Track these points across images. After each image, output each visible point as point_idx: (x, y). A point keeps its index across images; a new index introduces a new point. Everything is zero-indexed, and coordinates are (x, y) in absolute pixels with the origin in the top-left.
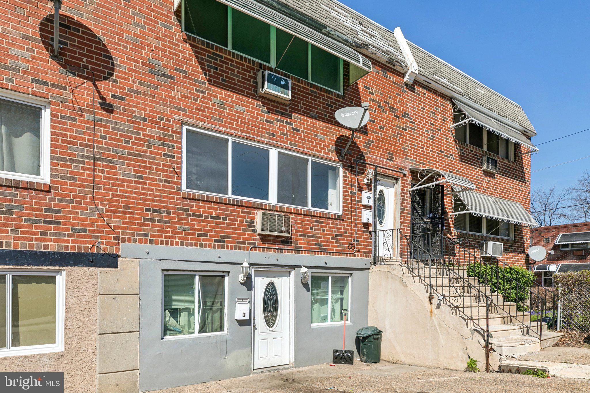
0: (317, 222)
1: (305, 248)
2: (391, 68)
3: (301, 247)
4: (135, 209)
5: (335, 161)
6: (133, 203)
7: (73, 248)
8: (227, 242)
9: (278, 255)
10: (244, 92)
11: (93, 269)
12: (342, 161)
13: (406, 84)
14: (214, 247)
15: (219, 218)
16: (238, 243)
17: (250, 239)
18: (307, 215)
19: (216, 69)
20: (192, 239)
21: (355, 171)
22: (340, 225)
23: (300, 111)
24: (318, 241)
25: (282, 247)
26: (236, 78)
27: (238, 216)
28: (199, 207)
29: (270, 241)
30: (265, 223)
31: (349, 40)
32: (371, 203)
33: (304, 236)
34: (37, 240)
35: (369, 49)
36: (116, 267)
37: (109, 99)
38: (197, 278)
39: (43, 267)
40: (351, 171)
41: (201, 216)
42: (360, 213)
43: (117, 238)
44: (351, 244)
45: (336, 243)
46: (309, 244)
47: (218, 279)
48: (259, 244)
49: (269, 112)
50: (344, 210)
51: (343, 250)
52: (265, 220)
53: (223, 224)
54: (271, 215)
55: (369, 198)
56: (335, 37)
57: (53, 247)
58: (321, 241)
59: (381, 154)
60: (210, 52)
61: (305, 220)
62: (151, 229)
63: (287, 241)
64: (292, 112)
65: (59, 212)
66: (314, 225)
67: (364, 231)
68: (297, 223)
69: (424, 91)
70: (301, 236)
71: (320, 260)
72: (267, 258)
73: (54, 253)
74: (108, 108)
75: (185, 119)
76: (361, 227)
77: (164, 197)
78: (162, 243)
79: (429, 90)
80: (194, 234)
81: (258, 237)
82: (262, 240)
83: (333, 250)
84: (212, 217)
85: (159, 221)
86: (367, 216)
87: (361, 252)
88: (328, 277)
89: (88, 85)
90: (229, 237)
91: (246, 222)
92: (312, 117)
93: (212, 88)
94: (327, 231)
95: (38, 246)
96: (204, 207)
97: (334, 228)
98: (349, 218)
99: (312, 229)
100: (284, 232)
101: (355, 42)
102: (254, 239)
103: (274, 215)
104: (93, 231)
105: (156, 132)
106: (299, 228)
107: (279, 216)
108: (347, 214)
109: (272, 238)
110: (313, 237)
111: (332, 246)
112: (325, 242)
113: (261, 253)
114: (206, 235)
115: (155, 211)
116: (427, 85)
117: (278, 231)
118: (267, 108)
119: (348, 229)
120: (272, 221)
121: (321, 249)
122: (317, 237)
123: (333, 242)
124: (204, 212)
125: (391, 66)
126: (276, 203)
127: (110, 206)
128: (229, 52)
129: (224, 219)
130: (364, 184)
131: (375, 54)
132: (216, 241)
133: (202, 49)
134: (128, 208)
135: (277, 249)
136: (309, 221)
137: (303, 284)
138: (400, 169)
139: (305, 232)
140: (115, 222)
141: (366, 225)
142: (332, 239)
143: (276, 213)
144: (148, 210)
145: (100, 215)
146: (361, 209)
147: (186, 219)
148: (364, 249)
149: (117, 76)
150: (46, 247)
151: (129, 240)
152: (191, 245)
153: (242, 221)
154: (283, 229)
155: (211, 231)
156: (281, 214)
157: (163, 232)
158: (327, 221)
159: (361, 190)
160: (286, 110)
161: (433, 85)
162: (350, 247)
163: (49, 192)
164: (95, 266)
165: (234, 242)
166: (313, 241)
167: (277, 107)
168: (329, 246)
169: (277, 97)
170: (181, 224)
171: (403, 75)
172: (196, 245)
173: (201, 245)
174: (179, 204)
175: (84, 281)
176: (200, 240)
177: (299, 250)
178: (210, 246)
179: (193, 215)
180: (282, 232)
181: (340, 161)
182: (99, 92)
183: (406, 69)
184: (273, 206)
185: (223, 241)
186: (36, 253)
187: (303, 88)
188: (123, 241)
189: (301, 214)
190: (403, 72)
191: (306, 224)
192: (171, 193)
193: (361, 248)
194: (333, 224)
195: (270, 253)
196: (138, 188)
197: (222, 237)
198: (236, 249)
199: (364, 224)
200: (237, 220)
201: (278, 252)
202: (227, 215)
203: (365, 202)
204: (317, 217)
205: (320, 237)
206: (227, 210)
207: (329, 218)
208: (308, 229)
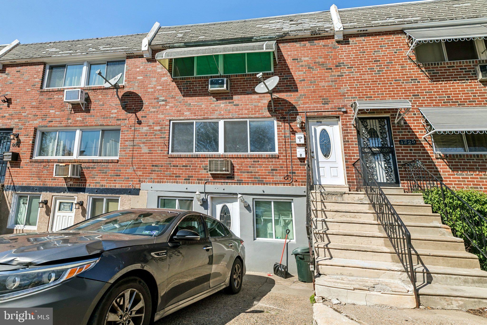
0: (254, 162)
1: (245, 180)
3: (242, 181)
4: (147, 166)
5: (268, 117)
6: (147, 163)
7: (124, 186)
8: (192, 180)
9: (224, 186)
10: (202, 94)
11: (130, 196)
12: (275, 116)
13: (338, 42)
14: (184, 183)
15: (187, 166)
16: (198, 180)
17: (205, 177)
18: (248, 158)
19: (187, 88)
20: (173, 179)
21: (288, 120)
22: (275, 162)
23: (239, 93)
24: (255, 175)
25: (227, 181)
26: (198, 89)
27: (198, 164)
28: (176, 161)
29: (218, 177)
30: (212, 166)
31: (272, 36)
32: (302, 141)
33: (244, 172)
34: (113, 183)
35: (290, 34)
36: (139, 195)
37: (140, 119)
38: (177, 201)
39: (114, 195)
40: (284, 121)
41: (177, 166)
42: (296, 150)
43: (140, 181)
44: (288, 176)
45: (272, 175)
46: (248, 178)
47: (188, 202)
48: (211, 180)
49: (217, 100)
50: (279, 150)
51: (280, 181)
52: (212, 164)
53: (189, 169)
55: (300, 138)
57: (118, 186)
58: (258, 175)
59: (314, 102)
60: (184, 82)
61: (245, 162)
62: (154, 176)
63: (230, 177)
64: (232, 96)
65: (120, 171)
66: (252, 164)
67: (301, 165)
68: (238, 164)
69: (363, 38)
70: (241, 172)
71: (258, 189)
72: (216, 189)
73: (118, 189)
74: (140, 123)
75: (172, 118)
76: (298, 162)
77: (160, 158)
78: (158, 182)
79: (368, 36)
80: (173, 177)
81: (210, 175)
82: (213, 177)
83: (270, 181)
84: (183, 166)
85: (157, 171)
86: (301, 152)
87: (299, 182)
88: (271, 202)
89: (133, 115)
90: (192, 177)
91: (203, 167)
92: (248, 94)
93: (185, 98)
94: (264, 167)
95: (112, 186)
96: (179, 161)
97: (270, 165)
98: (284, 156)
99: (250, 167)
100: (225, 171)
101: (278, 35)
102: (208, 177)
103: (219, 161)
104: (131, 178)
105: (158, 128)
106: (239, 167)
108: (282, 153)
109: (220, 176)
110: (251, 172)
111: (269, 178)
112: (263, 175)
113: (212, 185)
114: (180, 177)
115: (156, 166)
116: (365, 32)
117: (220, 171)
118: (216, 99)
119: (284, 164)
120: (216, 164)
121: (258, 181)
122: (254, 172)
123: (269, 175)
124: (179, 164)
125: (318, 36)
127: (138, 166)
128: (196, 77)
129: (190, 166)
130: (297, 128)
131: (297, 35)
132: (185, 179)
133: (180, 82)
134: (144, 166)
135: (224, 182)
136: (247, 162)
137: (245, 207)
138: (338, 108)
139: (244, 170)
140: (140, 173)
141: (302, 160)
142: (268, 173)
143: (219, 159)
144: (153, 166)
145: (134, 171)
146: (295, 148)
147: (170, 169)
148: (301, 179)
149: (145, 108)
150: (115, 186)
151: (144, 182)
152: (172, 182)
153: (200, 167)
154: (224, 169)
155: (182, 174)
156: (222, 159)
157: (158, 176)
158: (263, 160)
159: (293, 132)
160: (229, 96)
161: (370, 30)
162: (286, 178)
163: (118, 162)
164: (131, 194)
165: (195, 180)
166: (251, 175)
167: (223, 96)
168: (266, 178)
169: (218, 90)
170: (167, 171)
171: (332, 37)
172: (174, 182)
173: (177, 183)
174: (167, 161)
175: (126, 201)
176: (176, 179)
177: (240, 182)
178: (182, 183)
179: (174, 166)
180: (223, 171)
181: (273, 116)
182: (137, 117)
183: (332, 32)
184: (222, 155)
185: (189, 179)
186: (112, 189)
187: (240, 79)
188: (142, 182)
189: (241, 158)
191: (245, 164)
192: (163, 156)
193: (298, 179)
194: (268, 162)
195: (219, 185)
196: (149, 156)
197: (189, 177)
198: (196, 184)
199: (300, 159)
200: (197, 167)
201: (224, 184)
202: (191, 164)
203: (298, 141)
204: (254, 158)
205: (257, 172)
206: (192, 161)
207: (264, 158)
208: (247, 167)
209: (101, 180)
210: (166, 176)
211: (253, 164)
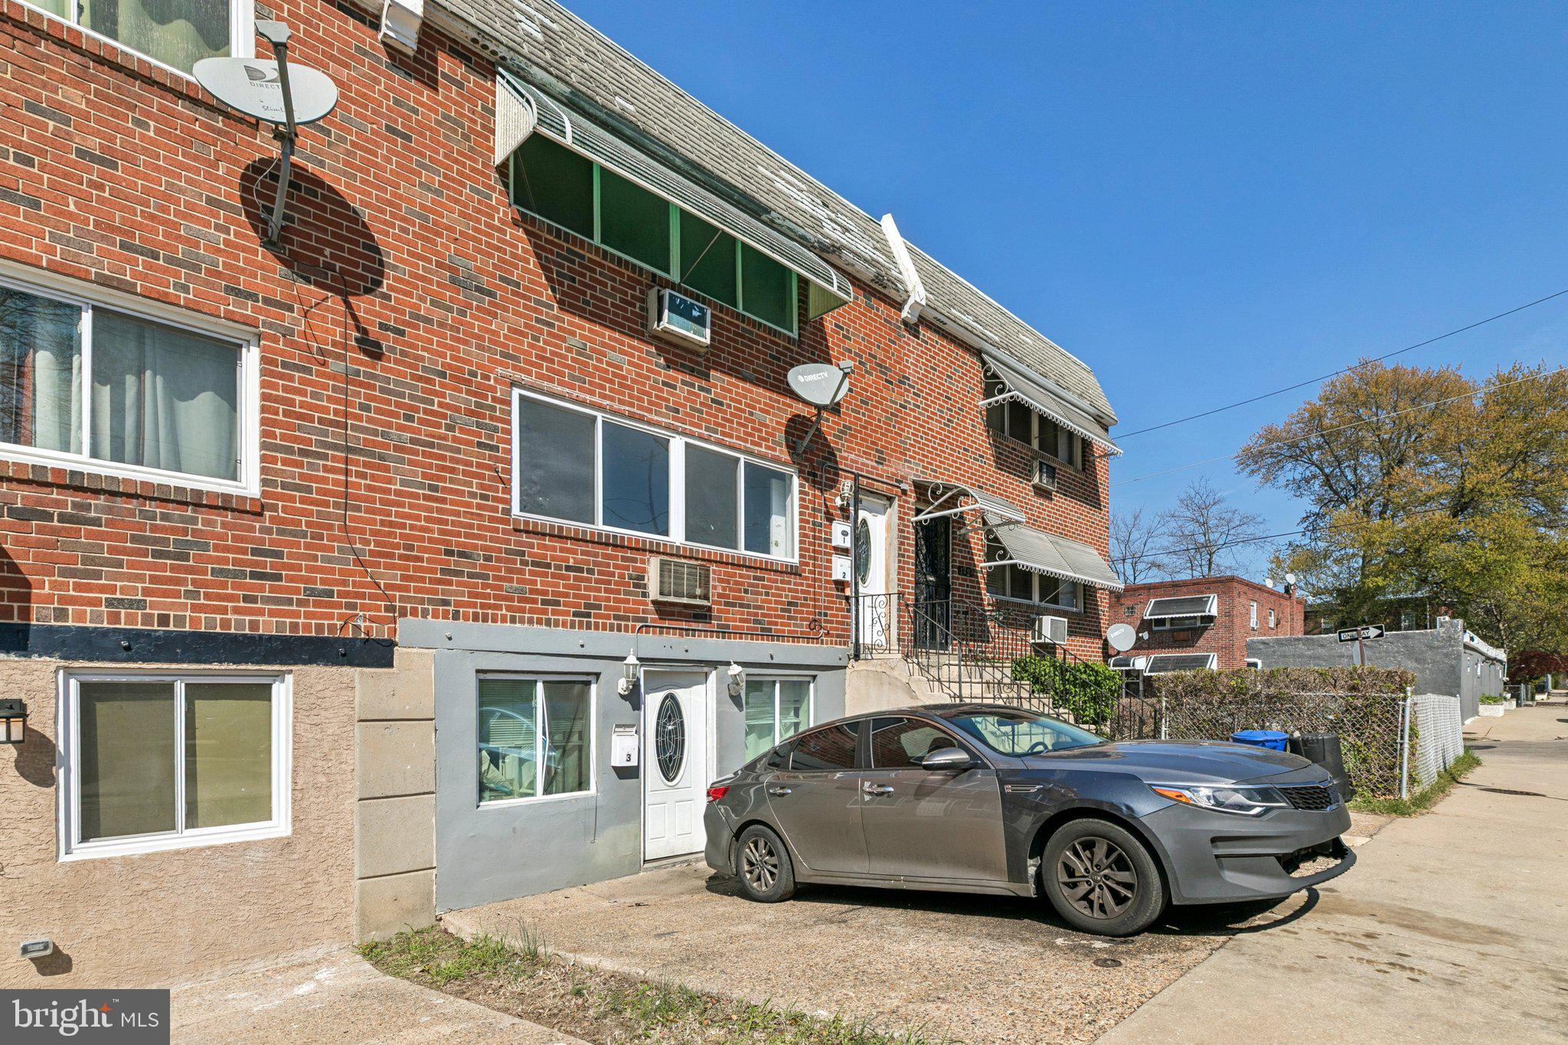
0: (755, 578)
1: (735, 627)
2: (880, 292)
3: (728, 627)
4: (426, 550)
5: (785, 464)
6: (422, 539)
7: (306, 627)
8: (597, 616)
9: (688, 641)
10: (623, 326)
11: (347, 670)
12: (798, 464)
13: (905, 323)
14: (573, 626)
15: (581, 570)
16: (616, 617)
17: (637, 611)
18: (739, 565)
19: (573, 280)
20: (532, 611)
21: (820, 483)
22: (795, 584)
23: (723, 366)
24: (756, 615)
25: (694, 626)
26: (610, 300)
27: (616, 566)
28: (545, 547)
29: (672, 614)
30: (666, 580)
31: (809, 236)
32: (848, 543)
33: (733, 605)
34: (236, 610)
35: (843, 256)
36: (390, 665)
37: (374, 330)
38: (540, 686)
39: (250, 667)
40: (814, 482)
41: (548, 566)
42: (830, 561)
43: (390, 609)
44: (815, 621)
45: (789, 618)
46: (741, 620)
47: (577, 688)
48: (653, 620)
49: (669, 367)
50: (801, 556)
51: (802, 632)
52: (666, 574)
53: (588, 580)
54: (676, 564)
55: (845, 533)
56: (783, 229)
57: (268, 625)
58: (764, 615)
59: (864, 452)
60: (561, 247)
61: (735, 575)
62: (456, 591)
63: (701, 615)
64: (708, 368)
65: (278, 555)
66: (750, 585)
67: (838, 597)
68: (720, 581)
69: (936, 337)
70: (727, 604)
71: (761, 650)
72: (668, 647)
73: (270, 638)
74: (372, 349)
75: (519, 376)
76: (831, 589)
77: (480, 527)
78: (476, 618)
79: (943, 335)
80: (535, 601)
81: (651, 607)
82: (659, 612)
83: (784, 631)
84: (568, 568)
85: (471, 575)
86: (841, 568)
87: (832, 636)
88: (774, 683)
89: (334, 301)
90: (599, 607)
91: (630, 578)
92: (744, 379)
93: (567, 317)
94: (774, 595)
95: (237, 623)
96: (554, 549)
97: (784, 590)
98: (810, 572)
99: (746, 591)
100: (700, 597)
101: (819, 242)
102: (644, 611)
103: (682, 565)
104: (346, 594)
105: (463, 398)
106: (724, 589)
107: (690, 566)
108: (807, 564)
109: (676, 609)
110: (749, 606)
111: (782, 624)
112: (770, 616)
113: (657, 637)
114: (557, 603)
115: (462, 554)
116: (940, 325)
117: (688, 597)
118: (666, 359)
119: (808, 592)
120: (679, 577)
121: (763, 629)
122: (756, 607)
123: (783, 617)
124: (553, 558)
125: (880, 288)
126: (684, 542)
127: (378, 544)
128: (597, 249)
129: (590, 571)
130: (835, 508)
131: (853, 265)
132: (575, 614)
133: (547, 241)
134: (411, 548)
135: (686, 630)
136: (741, 576)
137: (731, 697)
138: (897, 481)
139: (735, 597)
140: (389, 577)
141: (841, 585)
142: (782, 610)
143: (683, 561)
144: (449, 553)
145: (359, 562)
146: (830, 555)
147: (521, 572)
148: (836, 629)
149: (390, 287)
150: (254, 625)
151: (414, 612)
152: (531, 621)
153: (622, 576)
154: (698, 591)
155: (567, 595)
156: (695, 563)
157: (477, 595)
159: (830, 519)
160: (698, 364)
161: (950, 327)
162: (812, 626)
163: (260, 514)
164: (351, 664)
165: (608, 617)
166: (749, 614)
167: (684, 358)
168: (776, 624)
169: (684, 338)
170: (511, 580)
171: (899, 306)
172: (539, 622)
173: (548, 623)
174: (508, 542)
175: (328, 693)
176: (545, 612)
177: (724, 632)
178: (564, 625)
179: (534, 564)
180: (695, 597)
181: (794, 463)
182: (355, 318)
183: (904, 296)
184: (678, 548)
185: (588, 615)
186: (234, 638)
187: (729, 322)
188: (403, 613)
189: (727, 564)
190: (899, 300)
191: (736, 583)
192: (492, 519)
193: (831, 628)
194: (782, 582)
195: (672, 638)
196: (430, 510)
197: (587, 606)
198: (612, 629)
199: (837, 582)
200: (613, 574)
201: (688, 635)
202: (596, 564)
203: (838, 540)
204: (756, 568)
205: (761, 608)
206: (596, 555)
207: (776, 571)
208: (739, 591)
209: (146, 592)
210: (506, 599)
211: (753, 585)
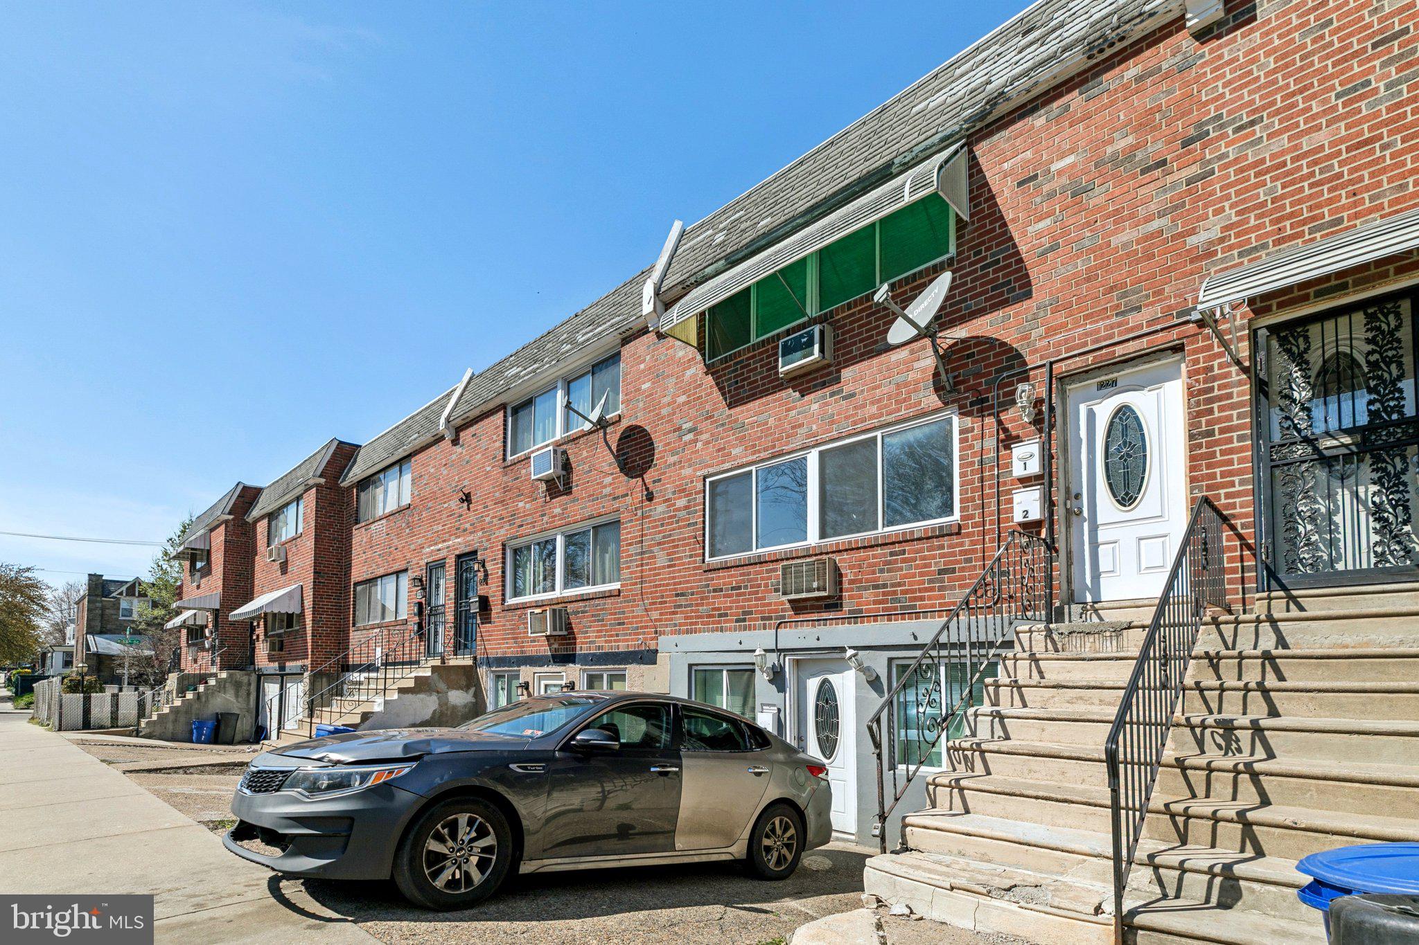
0: (892, 554)
1: (869, 611)
3: (861, 611)
4: (668, 596)
5: (935, 411)
6: (666, 590)
7: (632, 645)
8: (751, 620)
9: (820, 630)
11: (642, 666)
12: (953, 402)
14: (735, 630)
15: (739, 588)
16: (763, 619)
17: (776, 611)
18: (872, 547)
19: (737, 382)
20: (713, 623)
21: (992, 407)
22: (949, 547)
24: (895, 593)
25: (825, 616)
26: (759, 377)
27: (762, 579)
28: (719, 577)
29: (805, 608)
30: (789, 581)
32: (1034, 467)
33: (866, 589)
34: (615, 641)
36: (655, 663)
37: (651, 487)
38: (724, 675)
39: (616, 666)
40: (981, 410)
41: (721, 590)
42: (1009, 501)
43: (656, 632)
44: (984, 585)
45: (941, 588)
46: (875, 602)
47: (746, 674)
48: (790, 616)
49: (804, 395)
50: (963, 510)
52: (788, 576)
53: (744, 594)
54: (796, 566)
55: (1026, 457)
57: (623, 647)
58: (903, 592)
61: (868, 558)
62: (679, 619)
63: (832, 604)
65: (624, 613)
66: (886, 563)
67: (1027, 544)
68: (851, 567)
70: (859, 589)
71: (899, 631)
72: (802, 638)
74: (650, 497)
75: (708, 470)
77: (689, 575)
78: (687, 632)
80: (713, 616)
81: (788, 606)
82: (793, 609)
83: (933, 605)
84: (733, 588)
85: (686, 606)
86: (1027, 504)
89: (639, 481)
90: (751, 613)
91: (771, 585)
93: (733, 412)
94: (917, 567)
96: (724, 577)
97: (934, 557)
98: (975, 525)
99: (882, 571)
100: (819, 589)
102: (782, 610)
103: (801, 565)
104: (642, 627)
106: (855, 574)
107: (808, 563)
108: (972, 517)
109: (809, 604)
110: (885, 586)
111: (930, 598)
112: (914, 591)
113: (793, 630)
114: (726, 615)
115: (682, 594)
117: (809, 591)
118: (801, 391)
119: (974, 551)
120: (799, 574)
121: (902, 608)
122: (893, 585)
123: (932, 589)
124: (724, 584)
126: (818, 541)
127: (652, 598)
128: (748, 348)
129: (746, 587)
130: (1023, 425)
132: (737, 621)
134: (663, 596)
135: (818, 620)
136: (874, 557)
139: (867, 581)
140: (655, 615)
141: (1030, 527)
142: (930, 581)
144: (677, 595)
145: (646, 610)
146: (1012, 492)
147: (707, 598)
150: (618, 647)
151: (664, 634)
152: (713, 630)
153: (766, 585)
154: (815, 585)
155: (731, 608)
157: (688, 618)
158: (917, 545)
160: (830, 373)
163: (619, 595)
164: (643, 663)
165: (757, 619)
166: (884, 594)
167: (816, 379)
168: (922, 599)
170: (702, 605)
172: (717, 630)
173: (722, 630)
174: (700, 581)
176: (719, 622)
177: (856, 617)
178: (730, 630)
179: (715, 591)
180: (814, 590)
182: (645, 484)
184: (814, 548)
185: (745, 620)
188: (660, 635)
189: (858, 548)
191: (870, 565)
192: (695, 568)
194: (930, 549)
195: (807, 629)
196: (670, 573)
197: (745, 613)
198: (760, 629)
199: (1025, 525)
200: (759, 586)
201: (819, 625)
202: (749, 581)
203: (1018, 470)
204: (893, 543)
205: (899, 585)
206: (749, 574)
207: (919, 539)
208: (874, 572)
209: (596, 637)
210: (701, 617)
211: (889, 563)
